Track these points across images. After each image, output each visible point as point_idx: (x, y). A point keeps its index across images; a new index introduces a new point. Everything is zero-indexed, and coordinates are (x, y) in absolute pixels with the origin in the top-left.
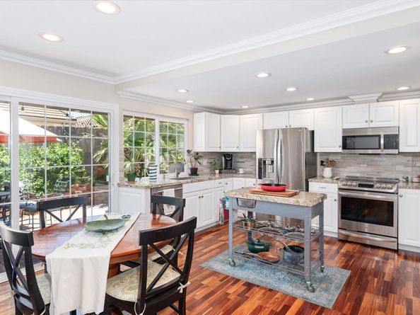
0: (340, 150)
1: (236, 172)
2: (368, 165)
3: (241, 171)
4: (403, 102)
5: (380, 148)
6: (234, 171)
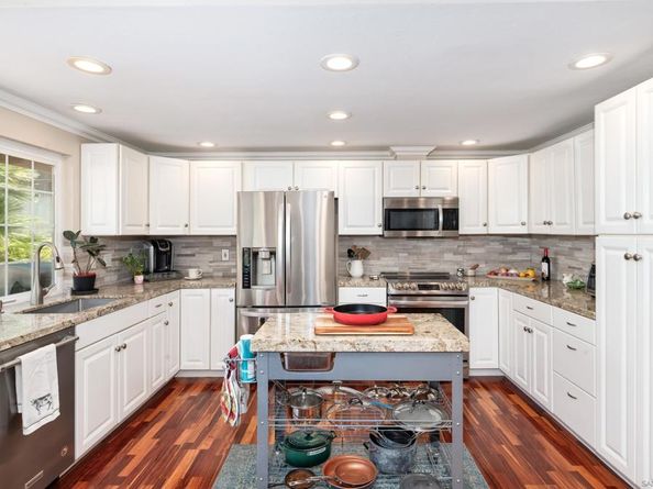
0: (379, 231)
1: (181, 276)
2: (409, 254)
3: (193, 274)
4: (463, 163)
5: (437, 228)
6: (174, 275)
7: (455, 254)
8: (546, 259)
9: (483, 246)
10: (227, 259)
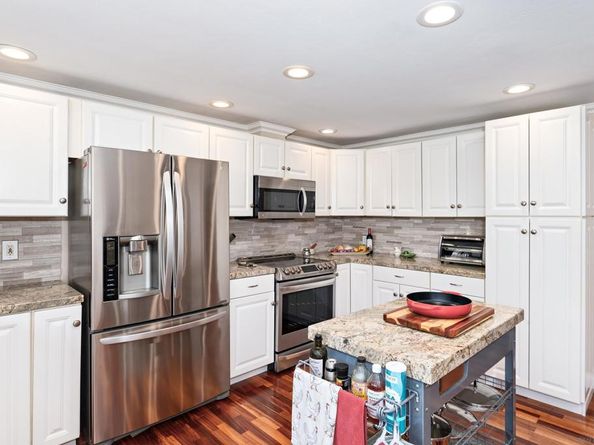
0: (250, 212)
7: (296, 235)
8: (370, 236)
9: (314, 227)
10: (15, 256)
